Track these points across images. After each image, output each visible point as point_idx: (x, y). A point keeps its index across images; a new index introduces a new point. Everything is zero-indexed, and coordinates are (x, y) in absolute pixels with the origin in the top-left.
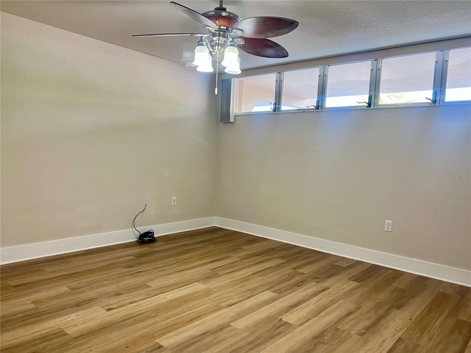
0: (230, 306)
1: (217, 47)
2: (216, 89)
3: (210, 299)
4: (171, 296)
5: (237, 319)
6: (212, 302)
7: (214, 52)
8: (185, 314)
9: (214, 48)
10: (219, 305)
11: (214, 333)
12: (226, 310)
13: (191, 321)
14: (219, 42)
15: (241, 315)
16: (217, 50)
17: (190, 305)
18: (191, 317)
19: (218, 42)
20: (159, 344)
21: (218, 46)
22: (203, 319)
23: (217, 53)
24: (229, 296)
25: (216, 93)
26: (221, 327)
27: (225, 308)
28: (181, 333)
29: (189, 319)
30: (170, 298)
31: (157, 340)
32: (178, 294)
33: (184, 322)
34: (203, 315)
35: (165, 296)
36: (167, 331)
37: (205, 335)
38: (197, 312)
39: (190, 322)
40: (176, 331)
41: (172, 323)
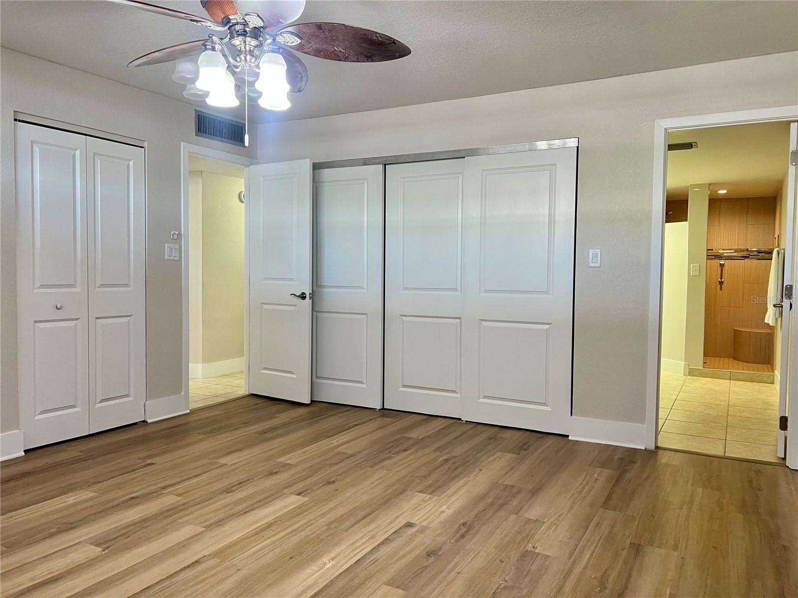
0: (197, 562)
3: (239, 570)
4: (327, 567)
5: (189, 539)
6: (234, 563)
8: (282, 534)
10: (219, 560)
11: (232, 515)
12: (206, 552)
13: (269, 526)
15: (180, 546)
17: (278, 551)
18: (270, 530)
20: (302, 496)
22: (250, 530)
24: (192, 586)
26: (221, 523)
27: (209, 556)
28: (279, 510)
29: (273, 528)
30: (326, 559)
31: (306, 499)
32: (313, 574)
33: (279, 522)
34: (252, 537)
35: (338, 563)
36: (299, 509)
37: (245, 511)
38: (263, 540)
39: (271, 524)
40: (287, 510)
41: (297, 519)
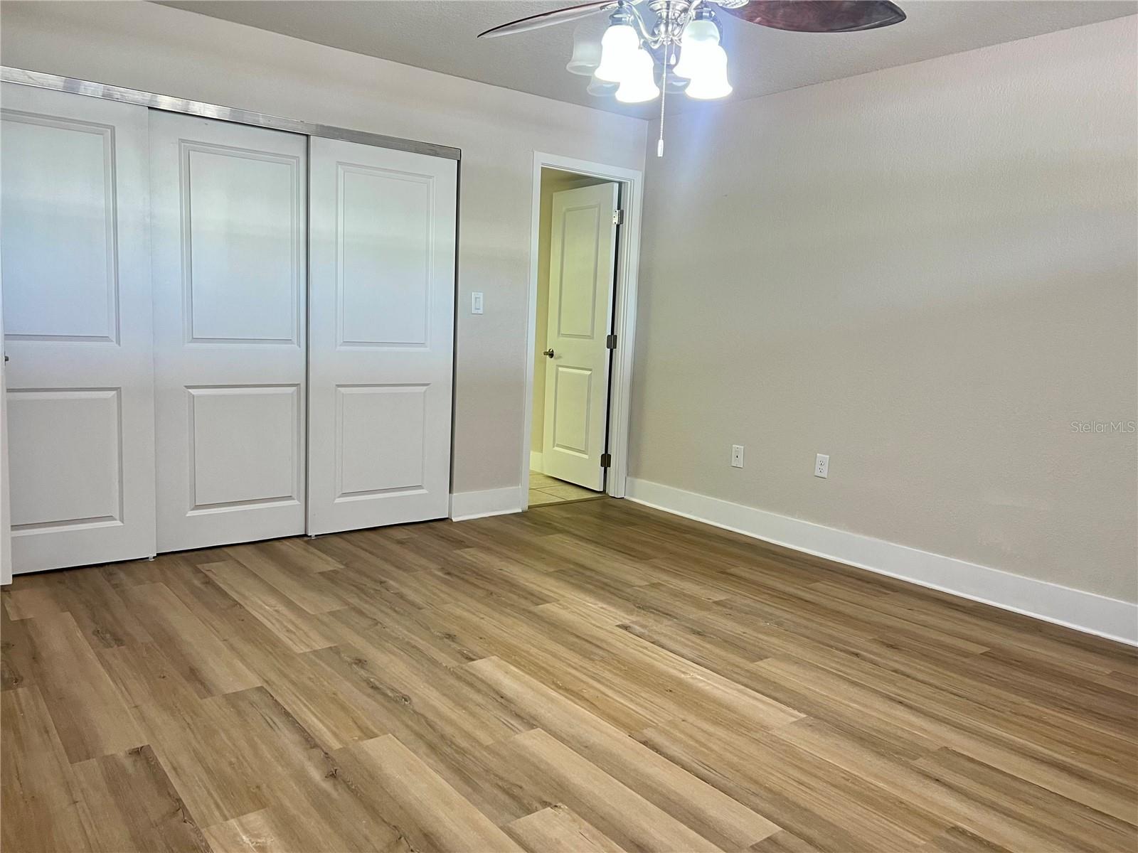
1: (662, 28)
2: (661, 143)
7: (656, 42)
9: (656, 32)
14: (668, 13)
16: (663, 36)
19: (664, 15)
21: (667, 25)
23: (665, 43)
25: (660, 153)
